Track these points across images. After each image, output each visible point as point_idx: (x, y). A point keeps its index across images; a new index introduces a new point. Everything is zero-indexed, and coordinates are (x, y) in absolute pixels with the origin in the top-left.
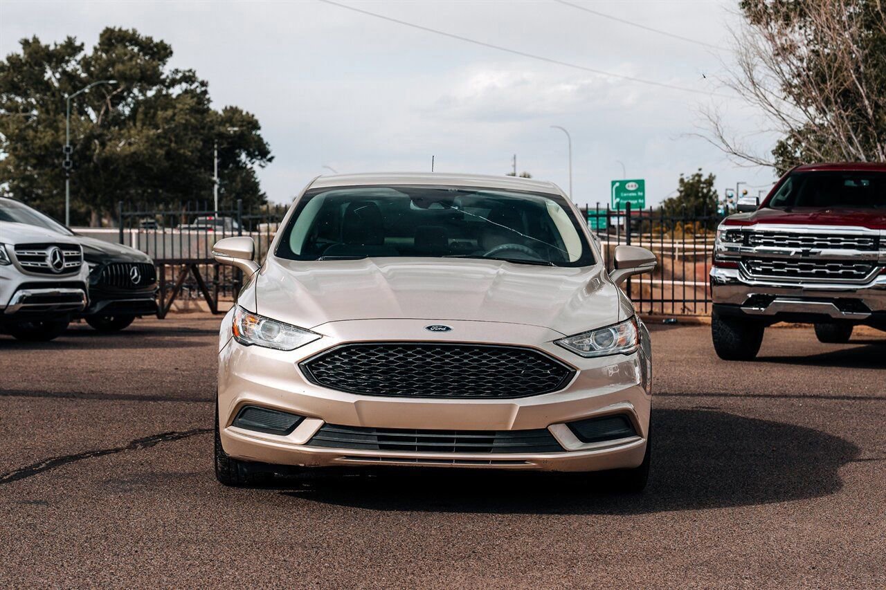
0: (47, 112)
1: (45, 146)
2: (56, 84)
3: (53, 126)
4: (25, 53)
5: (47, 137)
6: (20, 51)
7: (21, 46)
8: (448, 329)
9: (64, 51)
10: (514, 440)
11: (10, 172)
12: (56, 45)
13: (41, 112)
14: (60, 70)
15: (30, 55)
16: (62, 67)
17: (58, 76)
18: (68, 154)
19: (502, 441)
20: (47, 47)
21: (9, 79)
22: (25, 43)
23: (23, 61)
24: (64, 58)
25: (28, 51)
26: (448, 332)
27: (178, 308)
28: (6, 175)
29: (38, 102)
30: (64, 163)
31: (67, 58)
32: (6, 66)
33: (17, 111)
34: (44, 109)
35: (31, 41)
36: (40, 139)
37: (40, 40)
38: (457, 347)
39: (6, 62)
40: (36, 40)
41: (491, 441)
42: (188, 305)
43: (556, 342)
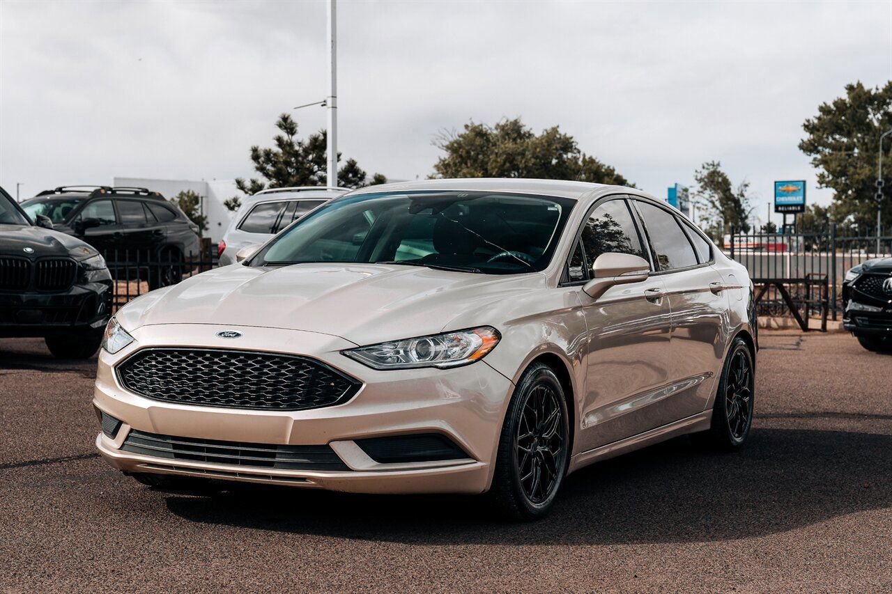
0: (867, 150)
1: (863, 180)
2: (876, 124)
3: (871, 162)
4: (849, 97)
5: (866, 171)
6: (845, 96)
7: (846, 91)
8: (238, 335)
9: (886, 94)
10: (295, 456)
11: (856, 205)
12: (877, 89)
13: (862, 150)
14: (882, 112)
15: (853, 99)
16: (884, 109)
17: (879, 116)
18: (880, 187)
19: (283, 456)
20: (869, 92)
21: (835, 121)
22: (850, 88)
23: (848, 105)
24: (885, 100)
25: (852, 94)
26: (236, 339)
27: (778, 325)
28: (852, 208)
29: (859, 141)
30: (876, 195)
31: (888, 101)
32: (833, 110)
33: (840, 150)
34: (864, 147)
35: (855, 86)
36: (859, 174)
37: (864, 85)
38: (242, 355)
39: (832, 107)
40: (860, 85)
41: (273, 455)
42: (787, 322)
43: (342, 352)
